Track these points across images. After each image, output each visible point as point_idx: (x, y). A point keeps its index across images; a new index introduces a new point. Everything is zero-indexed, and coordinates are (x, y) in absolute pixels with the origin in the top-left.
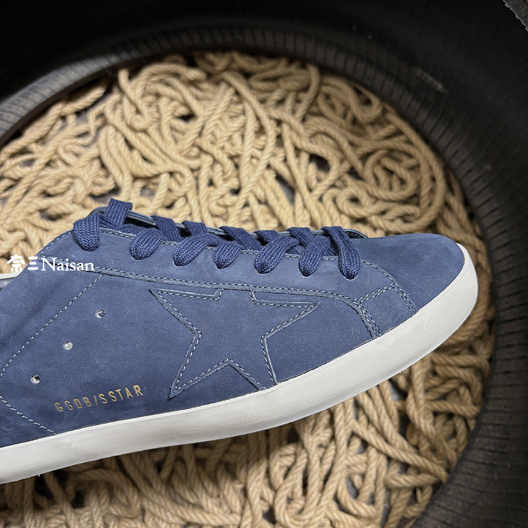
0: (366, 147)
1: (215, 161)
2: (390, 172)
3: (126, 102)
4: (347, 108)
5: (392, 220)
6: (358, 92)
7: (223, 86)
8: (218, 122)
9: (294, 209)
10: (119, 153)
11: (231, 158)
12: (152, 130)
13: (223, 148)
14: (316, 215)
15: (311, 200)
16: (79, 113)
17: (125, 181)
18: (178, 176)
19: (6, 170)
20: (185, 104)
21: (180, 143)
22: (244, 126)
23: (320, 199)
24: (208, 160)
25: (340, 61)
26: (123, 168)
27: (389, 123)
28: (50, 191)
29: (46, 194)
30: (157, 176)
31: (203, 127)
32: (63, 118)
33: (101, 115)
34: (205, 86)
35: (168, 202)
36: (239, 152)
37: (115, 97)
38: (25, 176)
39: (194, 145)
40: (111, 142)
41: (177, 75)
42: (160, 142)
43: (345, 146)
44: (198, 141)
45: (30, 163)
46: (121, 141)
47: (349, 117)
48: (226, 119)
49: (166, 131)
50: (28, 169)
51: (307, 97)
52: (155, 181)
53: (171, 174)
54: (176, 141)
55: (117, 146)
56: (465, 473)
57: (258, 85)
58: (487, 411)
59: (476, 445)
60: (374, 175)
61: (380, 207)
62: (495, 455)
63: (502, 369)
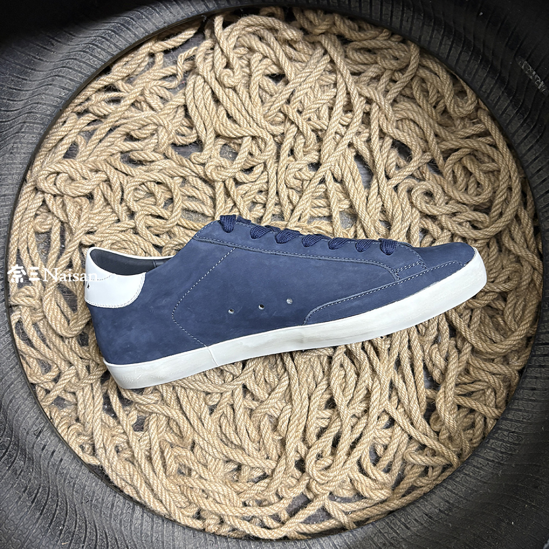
0: (452, 142)
1: (300, 132)
2: (469, 174)
3: (218, 50)
5: (461, 224)
7: (319, 51)
8: (308, 90)
9: (369, 194)
10: (205, 106)
11: (315, 131)
12: (242, 89)
13: (309, 119)
14: (389, 205)
15: (387, 188)
16: (166, 52)
17: (209, 139)
18: (260, 142)
19: (92, 105)
20: (278, 64)
21: (266, 105)
22: (334, 99)
23: (396, 188)
24: (293, 129)
26: (207, 123)
27: (480, 121)
28: (134, 134)
29: (130, 137)
30: (240, 138)
31: (292, 94)
32: (152, 55)
35: (248, 166)
36: (324, 126)
37: (208, 43)
38: (110, 114)
39: (280, 111)
40: (199, 93)
41: (273, 30)
42: (247, 102)
43: (431, 138)
45: (117, 101)
46: (208, 94)
47: (441, 106)
48: (317, 88)
49: (255, 91)
50: (113, 106)
51: (403, 79)
52: (239, 141)
53: (254, 138)
54: (263, 102)
55: (204, 100)
56: (474, 466)
57: (355, 55)
58: (507, 419)
59: (489, 445)
60: (453, 172)
61: (452, 207)
62: (504, 456)
63: (529, 386)
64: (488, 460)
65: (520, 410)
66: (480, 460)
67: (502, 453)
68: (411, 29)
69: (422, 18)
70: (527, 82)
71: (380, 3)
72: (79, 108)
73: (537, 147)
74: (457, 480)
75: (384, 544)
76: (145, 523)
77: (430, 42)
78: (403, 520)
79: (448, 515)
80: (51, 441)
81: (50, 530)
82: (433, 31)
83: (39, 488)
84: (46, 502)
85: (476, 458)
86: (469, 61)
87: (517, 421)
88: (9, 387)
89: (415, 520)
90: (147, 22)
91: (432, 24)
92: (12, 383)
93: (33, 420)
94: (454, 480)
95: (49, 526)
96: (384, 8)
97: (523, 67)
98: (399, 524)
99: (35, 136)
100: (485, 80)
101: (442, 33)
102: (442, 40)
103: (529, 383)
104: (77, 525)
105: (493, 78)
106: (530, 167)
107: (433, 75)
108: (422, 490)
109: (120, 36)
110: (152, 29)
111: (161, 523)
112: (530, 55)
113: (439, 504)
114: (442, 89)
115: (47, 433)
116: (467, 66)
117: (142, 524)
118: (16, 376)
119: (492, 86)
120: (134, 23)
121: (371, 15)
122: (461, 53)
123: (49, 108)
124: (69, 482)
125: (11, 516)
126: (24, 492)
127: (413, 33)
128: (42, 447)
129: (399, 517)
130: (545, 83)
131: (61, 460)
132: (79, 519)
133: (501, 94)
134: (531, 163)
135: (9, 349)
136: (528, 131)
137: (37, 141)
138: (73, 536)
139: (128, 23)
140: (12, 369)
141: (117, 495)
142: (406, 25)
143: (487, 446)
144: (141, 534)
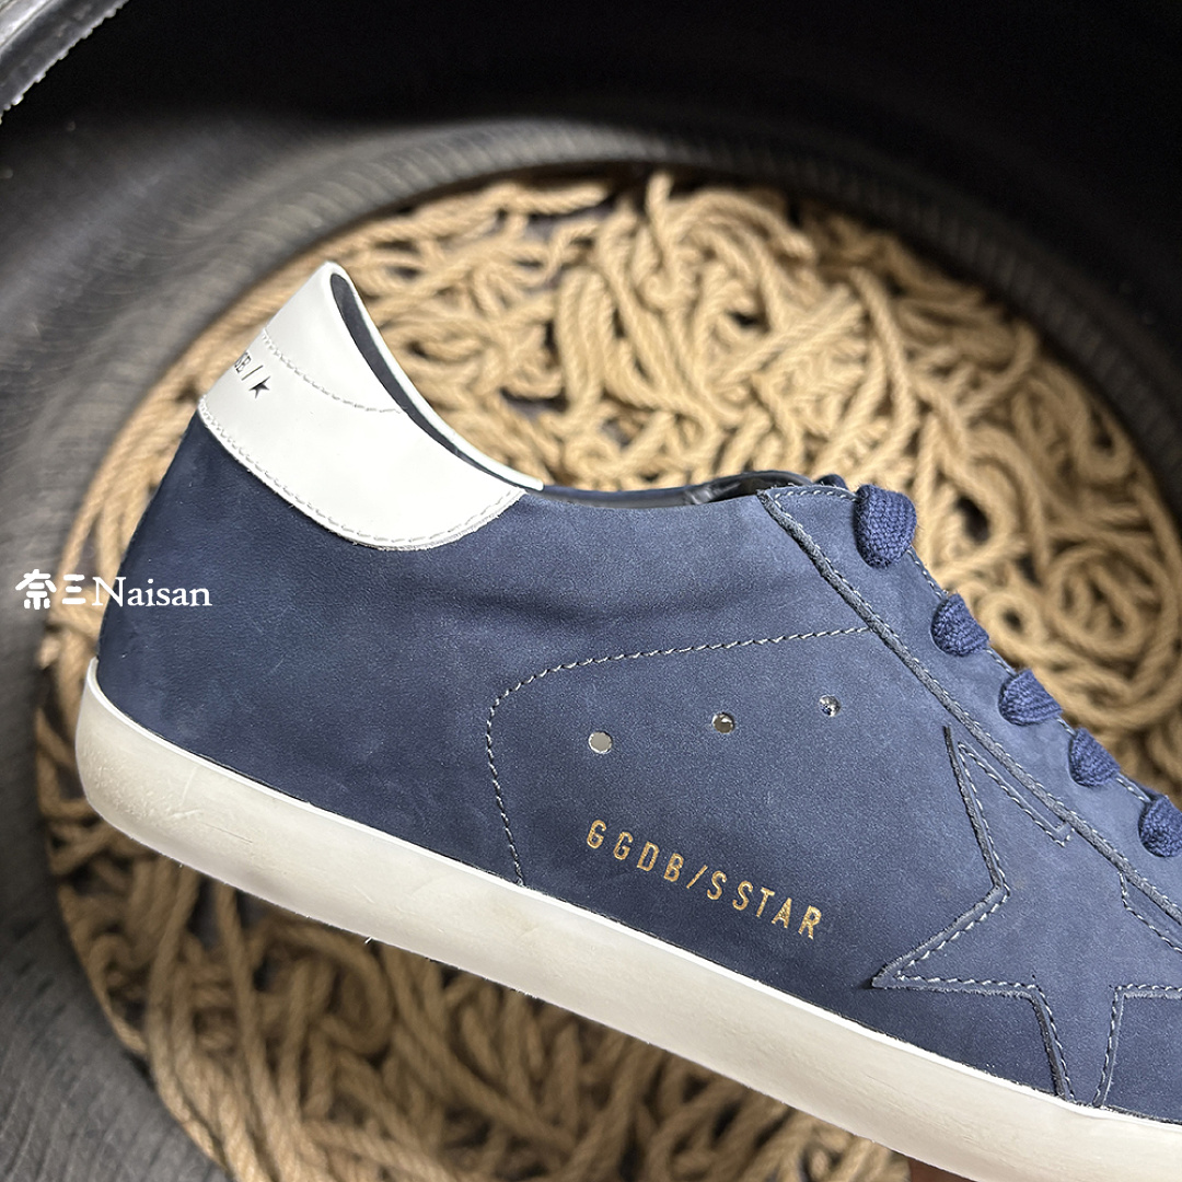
0: (1072, 528)
1: (774, 429)
2: (1099, 596)
3: (644, 240)
4: (1063, 437)
5: (1071, 690)
6: (1096, 418)
7: (841, 293)
8: (807, 358)
10: (594, 335)
11: (809, 436)
12: (675, 318)
13: (797, 411)
16: (535, 218)
17: (585, 397)
18: (689, 430)
20: (758, 295)
21: (717, 365)
22: (856, 388)
24: (760, 421)
25: (1088, 345)
26: (591, 366)
28: (430, 347)
30: (650, 410)
31: (775, 356)
32: (502, 215)
33: (586, 243)
34: (807, 276)
35: (652, 469)
36: (826, 433)
37: (623, 219)
38: (389, 296)
39: (744, 382)
40: (586, 307)
41: (763, 232)
42: (683, 349)
43: (1036, 509)
44: (756, 378)
45: (409, 273)
46: (605, 313)
47: (1060, 455)
48: (828, 362)
49: (701, 333)
50: (396, 285)
51: (996, 385)
52: (642, 417)
53: (680, 418)
54: (712, 358)
55: (594, 320)
61: (1056, 653)
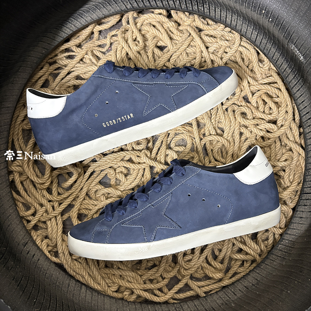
6: (258, 54)
9: (212, 112)
12: (142, 53)
14: (223, 118)
15: (222, 109)
16: (100, 32)
23: (227, 110)
32: (92, 33)
38: (68, 64)
43: (246, 84)
44: (167, 64)
46: (124, 55)
47: (251, 67)
56: (271, 260)
57: (206, 37)
58: (287, 234)
59: (278, 248)
60: (257, 102)
61: (257, 121)
62: (286, 254)
63: (299, 216)
64: (278, 256)
65: (295, 229)
66: (274, 256)
67: (285, 252)
68: (236, 25)
69: (242, 20)
70: (295, 56)
71: (220, 11)
72: (51, 60)
73: (301, 89)
74: (262, 267)
75: (222, 304)
76: (87, 296)
77: (246, 33)
78: (233, 290)
79: (256, 287)
80: (33, 249)
81: (28, 303)
82: (248, 27)
83: (23, 277)
84: (26, 286)
85: (272, 255)
86: (266, 43)
87: (292, 235)
88: (8, 217)
89: (239, 290)
90: (93, 14)
91: (247, 23)
92: (10, 215)
93: (22, 236)
94: (260, 267)
95: (28, 300)
96: (222, 13)
97: (292, 48)
98: (230, 292)
99: (27, 74)
100: (275, 53)
101: (252, 28)
102: (252, 31)
103: (298, 214)
104: (45, 299)
105: (278, 52)
106: (298, 100)
107: (247, 50)
108: (241, 275)
109: (77, 21)
110: (96, 18)
111: (97, 295)
112: (296, 42)
113: (252, 281)
114: (252, 58)
115: (30, 244)
116: (266, 46)
117: (85, 296)
118: (12, 211)
119: (278, 57)
120: (85, 14)
121: (215, 16)
122: (262, 39)
123: (35, 59)
124: (43, 273)
125: (5, 294)
126: (13, 280)
127: (237, 27)
128: (27, 252)
129: (231, 289)
130: (303, 57)
131: (39, 260)
132: (47, 295)
133: (283, 61)
134: (299, 98)
135: (9, 196)
136: (297, 81)
137: (28, 77)
138: (42, 306)
139: (82, 14)
140: (10, 207)
141: (71, 279)
142: (234, 23)
143: (277, 249)
144: (85, 302)
